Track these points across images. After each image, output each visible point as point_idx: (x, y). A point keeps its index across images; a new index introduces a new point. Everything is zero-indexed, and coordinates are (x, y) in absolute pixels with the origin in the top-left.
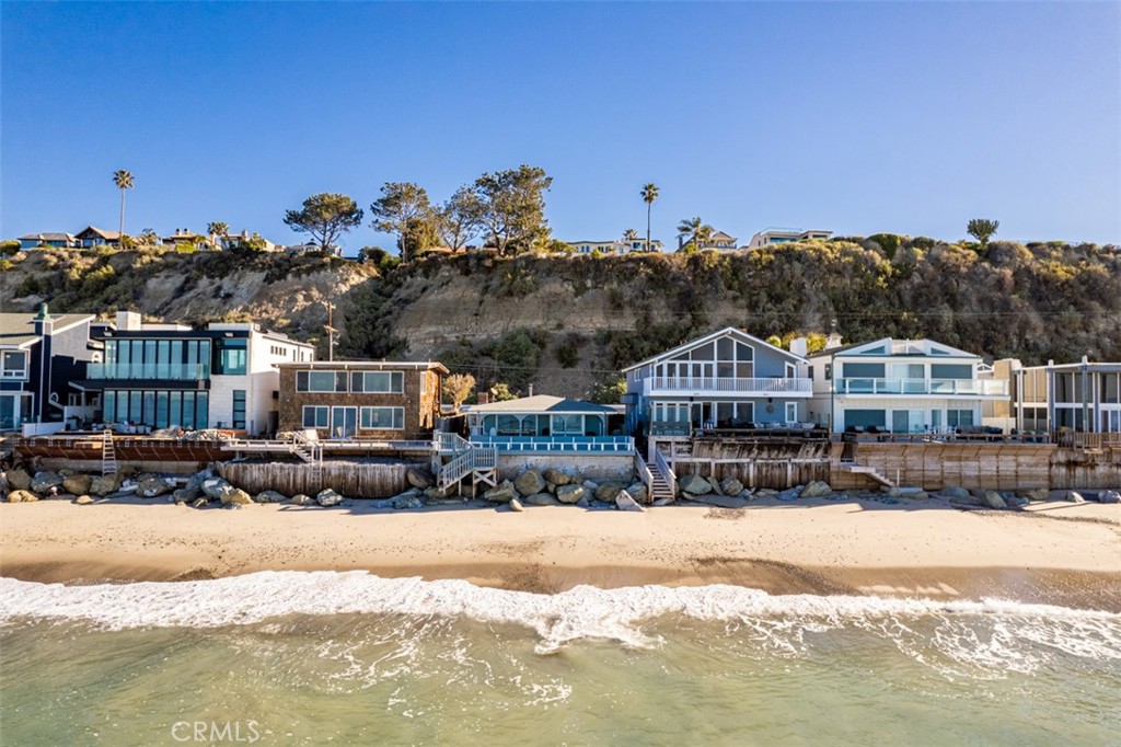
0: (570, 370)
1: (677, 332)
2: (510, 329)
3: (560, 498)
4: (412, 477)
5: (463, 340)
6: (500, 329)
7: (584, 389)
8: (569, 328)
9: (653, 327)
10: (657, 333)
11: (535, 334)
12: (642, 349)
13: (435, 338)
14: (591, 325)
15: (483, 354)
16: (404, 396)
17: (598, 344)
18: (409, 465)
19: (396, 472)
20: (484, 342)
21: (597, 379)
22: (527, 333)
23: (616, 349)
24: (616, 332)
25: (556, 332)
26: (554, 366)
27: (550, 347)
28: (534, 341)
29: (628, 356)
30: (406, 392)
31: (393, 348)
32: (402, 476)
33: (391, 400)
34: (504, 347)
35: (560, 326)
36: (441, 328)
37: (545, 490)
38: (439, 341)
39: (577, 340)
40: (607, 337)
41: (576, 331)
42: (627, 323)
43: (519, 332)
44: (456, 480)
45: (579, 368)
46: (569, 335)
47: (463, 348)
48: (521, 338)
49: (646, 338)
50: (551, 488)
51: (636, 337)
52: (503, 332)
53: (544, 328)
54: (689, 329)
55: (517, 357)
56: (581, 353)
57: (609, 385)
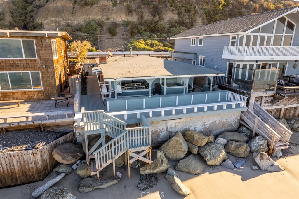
0: (114, 37)
1: (154, 22)
2: (88, 20)
3: (209, 163)
4: (58, 158)
5: (68, 24)
6: (83, 19)
7: (121, 45)
8: (112, 20)
9: (144, 20)
10: (146, 22)
11: (98, 22)
12: (142, 29)
13: (55, 23)
14: (120, 19)
15: (77, 30)
16: (39, 61)
17: (124, 27)
18: (52, 143)
19: (38, 157)
20: (77, 25)
21: (126, 41)
22: (95, 21)
23: (131, 29)
24: (130, 22)
25: (107, 21)
26: (108, 35)
27: (105, 27)
28: (98, 25)
29: (136, 32)
30: (40, 58)
31: (36, 27)
32: (46, 156)
33: (27, 65)
34: (86, 27)
35: (108, 19)
36: (57, 19)
37: (189, 153)
38: (57, 24)
39: (115, 25)
40: (127, 24)
41: (115, 21)
42: (134, 18)
43: (92, 21)
44: (109, 162)
45: (118, 36)
46: (112, 23)
47: (68, 27)
48: (93, 23)
49: (142, 24)
50: (195, 151)
51: (138, 24)
52: (85, 21)
53: (102, 20)
54: (158, 21)
55: (92, 31)
56: (118, 30)
57: (131, 43)
